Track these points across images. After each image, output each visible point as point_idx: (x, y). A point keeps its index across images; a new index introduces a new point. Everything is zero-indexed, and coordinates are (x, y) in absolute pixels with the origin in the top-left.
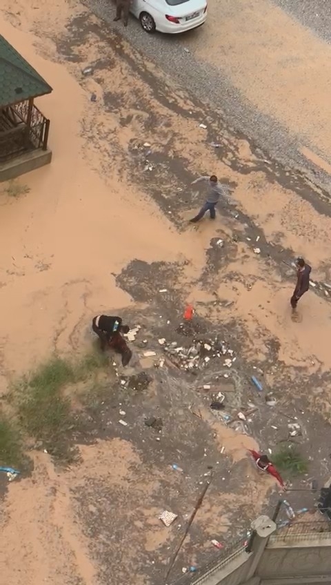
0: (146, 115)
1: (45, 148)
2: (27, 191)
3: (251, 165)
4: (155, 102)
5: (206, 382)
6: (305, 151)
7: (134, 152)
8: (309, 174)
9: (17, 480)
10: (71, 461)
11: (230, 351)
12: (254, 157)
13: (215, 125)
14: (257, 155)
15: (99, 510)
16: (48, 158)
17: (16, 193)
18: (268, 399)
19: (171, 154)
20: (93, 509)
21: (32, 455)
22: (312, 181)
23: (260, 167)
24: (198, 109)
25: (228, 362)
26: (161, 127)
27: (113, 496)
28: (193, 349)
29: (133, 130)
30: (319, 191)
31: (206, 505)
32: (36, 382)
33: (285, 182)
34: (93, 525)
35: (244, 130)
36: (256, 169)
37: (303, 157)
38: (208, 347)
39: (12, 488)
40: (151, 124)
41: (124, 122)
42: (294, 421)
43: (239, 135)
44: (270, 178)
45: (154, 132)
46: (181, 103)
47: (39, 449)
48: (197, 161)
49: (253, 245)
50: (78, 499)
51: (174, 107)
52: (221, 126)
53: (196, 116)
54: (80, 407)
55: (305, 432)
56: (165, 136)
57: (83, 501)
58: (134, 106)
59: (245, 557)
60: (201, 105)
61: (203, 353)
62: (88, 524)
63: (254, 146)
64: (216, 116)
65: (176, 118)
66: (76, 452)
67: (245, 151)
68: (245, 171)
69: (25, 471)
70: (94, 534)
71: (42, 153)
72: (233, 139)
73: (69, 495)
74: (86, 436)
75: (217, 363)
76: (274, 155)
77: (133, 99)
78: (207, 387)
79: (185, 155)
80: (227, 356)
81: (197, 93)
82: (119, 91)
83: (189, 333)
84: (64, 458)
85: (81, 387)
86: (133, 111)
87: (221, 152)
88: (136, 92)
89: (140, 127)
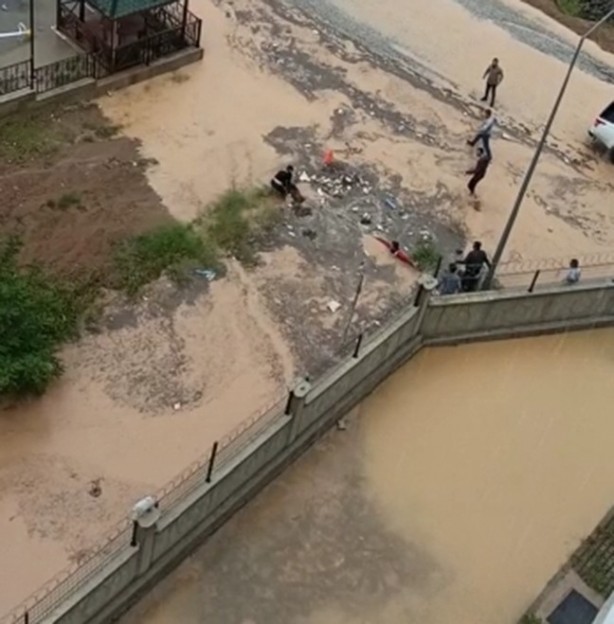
0: (270, 26)
1: (197, 45)
2: (187, 78)
3: (357, 57)
4: (277, 18)
5: (354, 206)
6: (396, 47)
7: (266, 50)
8: (402, 62)
9: (215, 279)
10: (256, 264)
11: (367, 183)
12: (358, 52)
13: (325, 31)
14: (361, 50)
15: (283, 301)
16: (200, 55)
17: (179, 80)
18: (401, 214)
19: (294, 52)
20: (278, 301)
21: (225, 261)
22: (405, 67)
23: (364, 58)
24: (309, 21)
25: (365, 190)
26: (283, 33)
27: (290, 289)
28: (338, 181)
29: (263, 35)
30: (412, 73)
31: (364, 292)
32: (218, 209)
33: (385, 68)
34: (280, 314)
35: (347, 34)
36: (361, 60)
37: (394, 51)
38: (348, 180)
39: (212, 285)
40: (276, 31)
41: (255, 30)
42: (423, 229)
43: (345, 37)
44: (374, 66)
45: (279, 37)
46: (296, 17)
47: (229, 257)
48: (316, 55)
49: (368, 110)
50: (264, 295)
51: (291, 19)
52: (329, 32)
53: (309, 25)
54: (257, 226)
55: (434, 237)
56: (287, 39)
57: (268, 296)
58: (260, 20)
59: (414, 310)
60: (312, 18)
61: (345, 183)
62: (276, 313)
63: (357, 44)
64: (324, 25)
65: (293, 27)
66: (259, 257)
67: (350, 48)
68: (353, 61)
69: (221, 273)
70: (282, 320)
71: (196, 50)
72: (340, 40)
73: (257, 293)
74: (265, 246)
75: (358, 192)
76: (373, 50)
77: (259, 15)
78: (355, 209)
79: (305, 51)
80: (364, 185)
81: (307, 10)
82: (247, 10)
83: (332, 172)
84: (250, 263)
85: (255, 212)
86: (260, 23)
87: (332, 49)
88: (260, 11)
89: (267, 33)
